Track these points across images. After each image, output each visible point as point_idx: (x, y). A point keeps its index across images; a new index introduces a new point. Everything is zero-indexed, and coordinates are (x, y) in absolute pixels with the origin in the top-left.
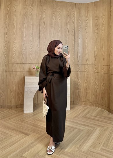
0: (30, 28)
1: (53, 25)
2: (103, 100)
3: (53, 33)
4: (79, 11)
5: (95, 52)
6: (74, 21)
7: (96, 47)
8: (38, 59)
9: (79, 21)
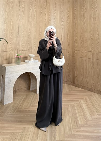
0: (11, 15)
1: (30, 15)
2: (68, 77)
3: (30, 22)
4: (49, 5)
5: (61, 39)
6: (45, 12)
7: (62, 36)
8: (17, 46)
9: (49, 13)
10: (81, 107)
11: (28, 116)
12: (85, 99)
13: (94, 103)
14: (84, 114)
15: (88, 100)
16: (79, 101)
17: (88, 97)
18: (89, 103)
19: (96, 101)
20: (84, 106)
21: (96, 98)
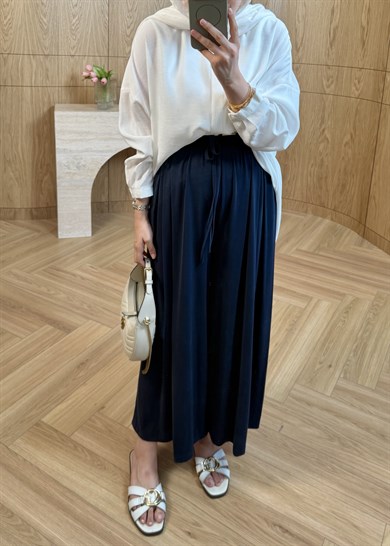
2: (341, 193)
11: (62, 296)
12: (350, 299)
15: (364, 307)
16: (310, 300)
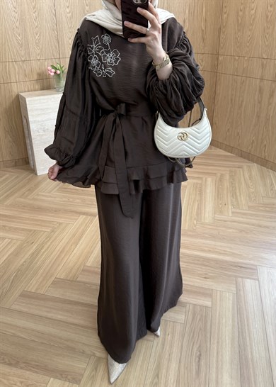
10: (201, 194)
12: (219, 175)
13: (237, 185)
14: (199, 208)
15: (227, 177)
16: (202, 178)
17: (231, 171)
18: (226, 184)
19: (246, 182)
20: (208, 191)
21: (251, 175)
